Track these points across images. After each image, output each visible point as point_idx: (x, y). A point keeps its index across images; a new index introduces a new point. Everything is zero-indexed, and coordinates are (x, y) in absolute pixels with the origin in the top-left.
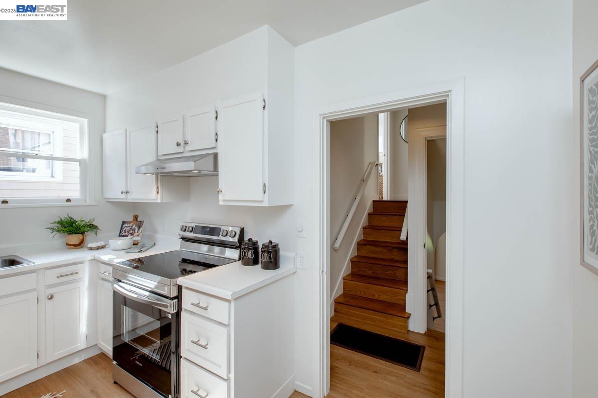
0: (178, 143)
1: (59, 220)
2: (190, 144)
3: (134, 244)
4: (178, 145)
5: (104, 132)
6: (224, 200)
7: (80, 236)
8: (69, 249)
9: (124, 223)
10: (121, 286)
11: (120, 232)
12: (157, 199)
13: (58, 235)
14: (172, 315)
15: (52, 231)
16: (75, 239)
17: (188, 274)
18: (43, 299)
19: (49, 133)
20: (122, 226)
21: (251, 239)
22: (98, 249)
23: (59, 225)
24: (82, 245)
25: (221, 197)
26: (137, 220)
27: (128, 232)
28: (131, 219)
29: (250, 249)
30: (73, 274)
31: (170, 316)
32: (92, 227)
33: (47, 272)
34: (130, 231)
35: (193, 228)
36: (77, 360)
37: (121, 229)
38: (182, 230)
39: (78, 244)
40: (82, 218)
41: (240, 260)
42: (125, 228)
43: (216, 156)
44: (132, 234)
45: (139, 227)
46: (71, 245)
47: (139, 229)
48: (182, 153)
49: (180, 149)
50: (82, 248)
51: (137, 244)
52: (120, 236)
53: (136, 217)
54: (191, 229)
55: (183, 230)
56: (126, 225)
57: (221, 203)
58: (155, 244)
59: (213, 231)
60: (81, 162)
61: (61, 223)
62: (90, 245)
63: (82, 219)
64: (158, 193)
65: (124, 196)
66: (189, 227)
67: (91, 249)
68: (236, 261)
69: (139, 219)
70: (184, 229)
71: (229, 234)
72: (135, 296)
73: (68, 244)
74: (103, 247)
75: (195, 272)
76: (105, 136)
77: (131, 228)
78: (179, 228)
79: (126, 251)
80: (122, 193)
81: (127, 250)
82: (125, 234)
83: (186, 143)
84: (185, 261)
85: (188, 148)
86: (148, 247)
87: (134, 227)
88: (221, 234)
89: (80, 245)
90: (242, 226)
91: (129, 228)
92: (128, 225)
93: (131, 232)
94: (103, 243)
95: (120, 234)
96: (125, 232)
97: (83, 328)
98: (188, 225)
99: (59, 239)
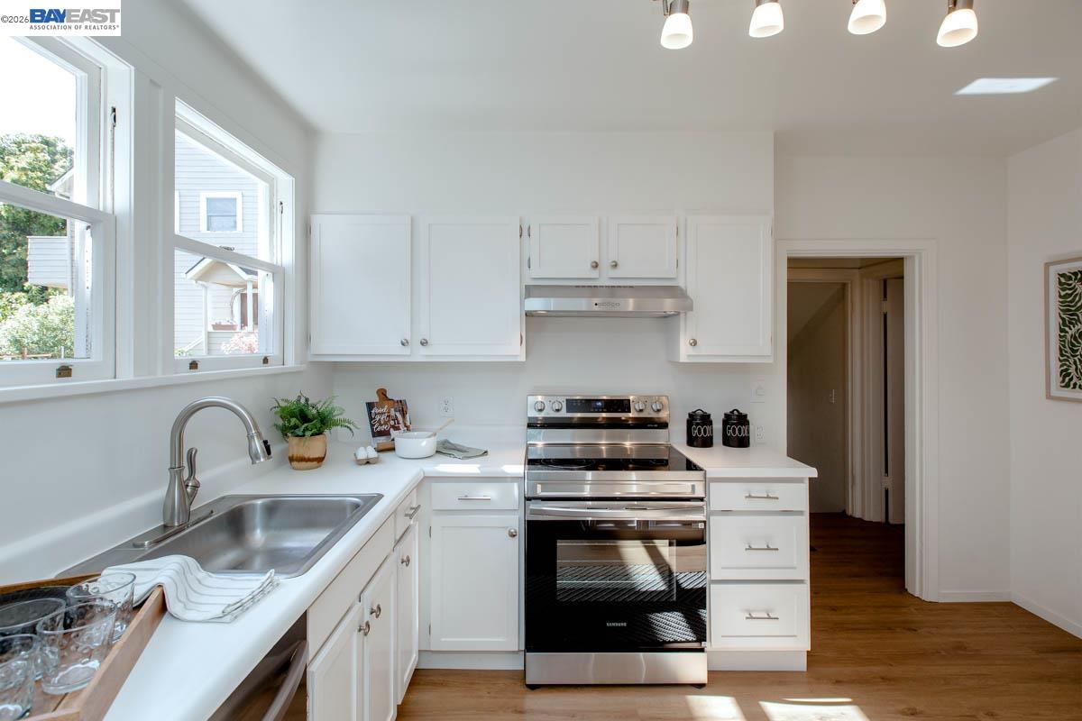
0: (593, 267)
4: (596, 265)
6: (690, 356)
9: (369, 406)
11: (372, 426)
12: (519, 355)
16: (321, 446)
20: (370, 414)
26: (389, 400)
27: (386, 423)
34: (389, 421)
35: (561, 404)
42: (378, 417)
44: (395, 428)
45: (404, 413)
46: (313, 459)
47: (403, 416)
52: (372, 436)
53: (383, 394)
54: (557, 405)
55: (538, 408)
56: (375, 410)
57: (684, 360)
59: (621, 405)
60: (276, 272)
64: (521, 344)
69: (392, 397)
70: (541, 407)
77: (389, 416)
82: (381, 428)
83: (614, 265)
85: (612, 273)
87: (392, 413)
89: (324, 458)
91: (384, 416)
92: (380, 411)
93: (392, 423)
95: (372, 430)
96: (381, 425)
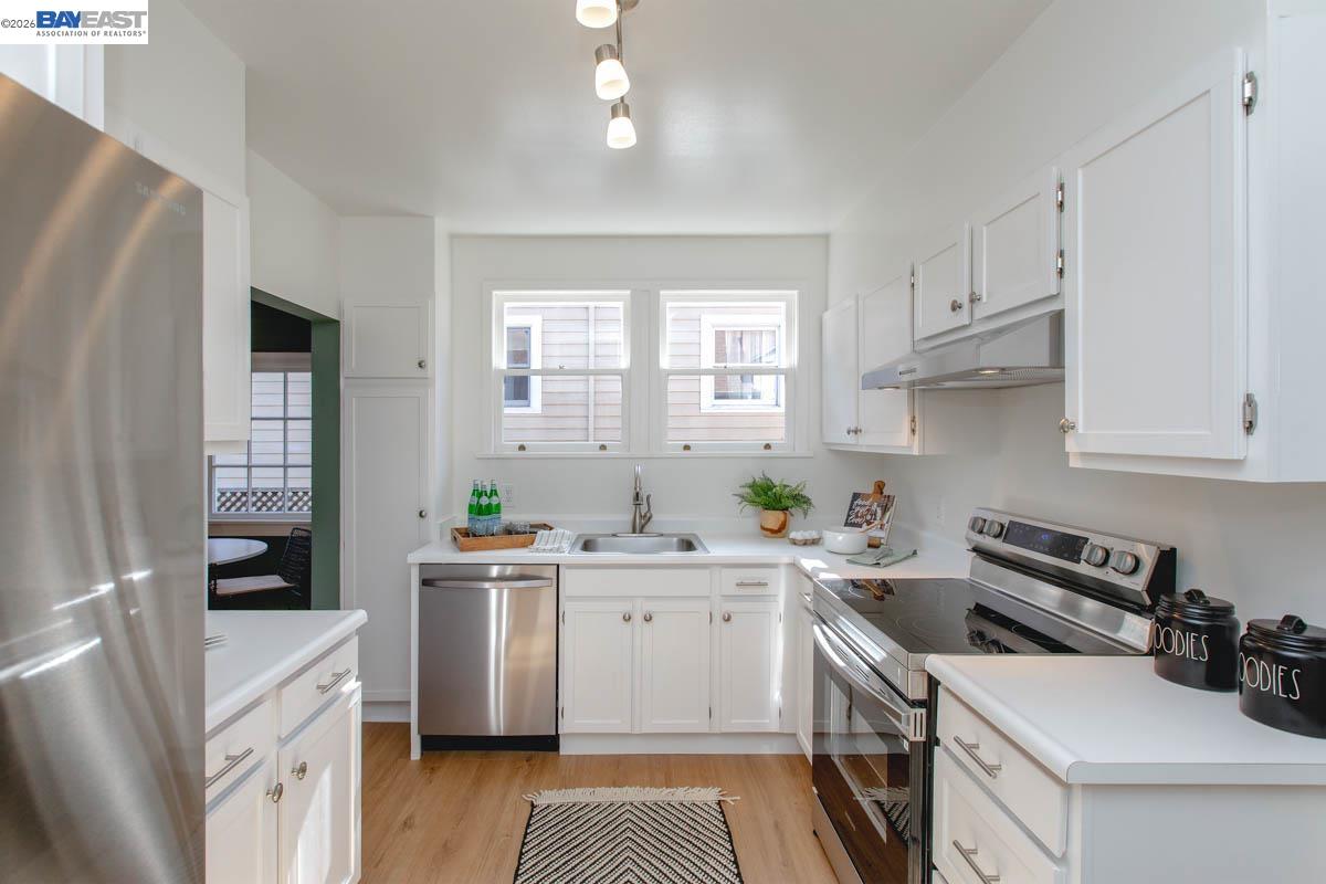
0: (955, 302)
1: (750, 481)
2: (984, 300)
3: (870, 546)
4: (956, 307)
5: (826, 310)
6: (1084, 455)
7: (779, 515)
8: (766, 536)
9: (856, 496)
10: (824, 633)
11: (849, 516)
12: (910, 447)
13: (750, 509)
14: (911, 743)
15: (740, 500)
16: (772, 519)
17: (989, 652)
18: (718, 618)
19: (773, 329)
20: (852, 504)
21: (1200, 594)
22: (805, 544)
23: (749, 490)
24: (784, 532)
25: (1071, 445)
26: (882, 493)
27: (862, 517)
28: (870, 490)
29: (1195, 628)
30: (759, 584)
31: (906, 745)
32: (800, 500)
33: (725, 571)
34: (866, 515)
35: (1002, 526)
36: (767, 749)
37: (850, 509)
38: (973, 528)
39: (776, 528)
40: (783, 480)
41: (1150, 653)
42: (858, 508)
43: (1058, 320)
44: (869, 523)
45: (885, 509)
46: (767, 530)
47: (884, 513)
48: (965, 327)
49: (963, 318)
50: (783, 537)
51: (877, 547)
52: (846, 524)
53: (880, 487)
54: (997, 529)
55: (978, 528)
56: (859, 502)
57: (1074, 463)
58: (915, 553)
60: (787, 373)
61: (753, 486)
62: (793, 535)
63: (785, 483)
64: (913, 431)
65: (851, 439)
66: (992, 522)
67: (794, 542)
68: (1137, 652)
69: (886, 492)
70: (978, 526)
71: (1113, 561)
72: (841, 663)
73: (763, 528)
74: (815, 542)
75: (1009, 651)
76: (827, 316)
77: (868, 510)
78: (966, 522)
79: (849, 557)
80: (849, 433)
81: (853, 558)
82: (857, 520)
83: (974, 299)
84: (981, 611)
85: (980, 312)
86: (898, 559)
87: (873, 508)
88: (1084, 555)
89: (779, 531)
90: (1168, 543)
91: (864, 509)
92: (863, 503)
93: (869, 517)
94: (814, 535)
95: (847, 519)
96: (857, 517)
97: (776, 696)
98: (989, 516)
99: (750, 517)
